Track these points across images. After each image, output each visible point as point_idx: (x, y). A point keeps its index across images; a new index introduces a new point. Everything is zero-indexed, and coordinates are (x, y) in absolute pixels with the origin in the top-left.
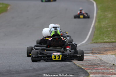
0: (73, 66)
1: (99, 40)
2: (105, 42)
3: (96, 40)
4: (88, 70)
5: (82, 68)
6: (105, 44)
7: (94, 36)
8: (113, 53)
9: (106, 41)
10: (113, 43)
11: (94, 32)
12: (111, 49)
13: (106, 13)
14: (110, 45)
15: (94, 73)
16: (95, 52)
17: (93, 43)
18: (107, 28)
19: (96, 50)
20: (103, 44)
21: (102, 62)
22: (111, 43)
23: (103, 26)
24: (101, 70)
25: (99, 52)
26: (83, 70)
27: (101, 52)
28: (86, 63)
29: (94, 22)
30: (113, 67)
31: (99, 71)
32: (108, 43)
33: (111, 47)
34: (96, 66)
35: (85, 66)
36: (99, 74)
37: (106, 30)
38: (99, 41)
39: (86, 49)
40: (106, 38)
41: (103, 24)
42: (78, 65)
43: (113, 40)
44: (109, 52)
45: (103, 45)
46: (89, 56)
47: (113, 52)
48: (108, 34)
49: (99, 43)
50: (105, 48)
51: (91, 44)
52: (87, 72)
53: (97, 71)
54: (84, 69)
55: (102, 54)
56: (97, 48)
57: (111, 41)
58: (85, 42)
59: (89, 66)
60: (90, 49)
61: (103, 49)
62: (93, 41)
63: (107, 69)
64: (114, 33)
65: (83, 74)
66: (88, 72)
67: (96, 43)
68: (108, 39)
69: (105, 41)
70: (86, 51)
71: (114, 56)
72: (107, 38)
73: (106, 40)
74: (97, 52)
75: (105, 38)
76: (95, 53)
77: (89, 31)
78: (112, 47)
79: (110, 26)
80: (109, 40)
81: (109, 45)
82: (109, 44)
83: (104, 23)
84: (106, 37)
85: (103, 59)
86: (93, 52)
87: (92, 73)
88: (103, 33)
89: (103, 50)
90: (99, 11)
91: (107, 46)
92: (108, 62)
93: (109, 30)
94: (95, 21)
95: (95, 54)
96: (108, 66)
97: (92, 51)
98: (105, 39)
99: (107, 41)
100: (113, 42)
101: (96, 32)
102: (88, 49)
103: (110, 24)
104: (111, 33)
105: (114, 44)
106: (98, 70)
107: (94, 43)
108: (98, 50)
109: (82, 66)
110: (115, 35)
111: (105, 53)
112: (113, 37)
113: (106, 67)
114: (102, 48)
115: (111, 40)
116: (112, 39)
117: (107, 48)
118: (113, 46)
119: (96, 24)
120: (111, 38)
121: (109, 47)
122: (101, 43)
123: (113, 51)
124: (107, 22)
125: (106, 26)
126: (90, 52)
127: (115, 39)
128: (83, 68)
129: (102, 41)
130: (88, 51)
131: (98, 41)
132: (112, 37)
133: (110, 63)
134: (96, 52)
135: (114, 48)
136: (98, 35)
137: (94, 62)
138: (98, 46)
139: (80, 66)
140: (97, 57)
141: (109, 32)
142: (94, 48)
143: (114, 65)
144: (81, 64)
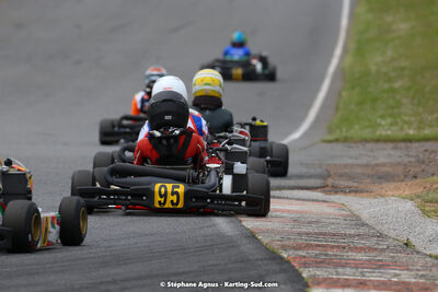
0: (247, 247)
1: (357, 127)
2: (377, 141)
3: (344, 130)
4: (306, 265)
5: (282, 258)
6: (381, 145)
7: (337, 109)
8: (407, 192)
9: (384, 133)
10: (409, 144)
11: (340, 94)
12: (399, 170)
13: (389, 18)
14: (398, 153)
15: (325, 280)
16: (337, 182)
17: (330, 142)
18: (389, 80)
19: (341, 176)
20: (369, 146)
21: (362, 230)
22: (402, 145)
23: (373, 68)
24: (357, 268)
25: (350, 184)
26: (285, 266)
27: (362, 186)
28: (300, 234)
29: (338, 52)
30: (403, 257)
31: (348, 270)
32: (391, 145)
33: (399, 164)
34: (338, 247)
35: (294, 248)
36: (346, 284)
37: (386, 86)
38: (356, 131)
39: (303, 170)
40: (383, 123)
41: (375, 61)
42: (265, 241)
43: (411, 132)
44: (392, 185)
45: (372, 151)
46: (313, 200)
47: (407, 188)
48: (391, 102)
49: (355, 142)
50: (377, 165)
51: (325, 145)
52: (300, 275)
53: (338, 274)
54: (288, 262)
55: (362, 192)
56: (346, 166)
57: (401, 135)
58: (301, 138)
59: (309, 246)
60: (318, 171)
61: (369, 171)
62: (330, 130)
63: (381, 266)
64: (416, 101)
65: (285, 284)
66: (304, 275)
67: (346, 140)
68: (391, 125)
69: (381, 136)
70: (300, 177)
71: (410, 203)
72: (389, 120)
74: (346, 184)
75: (379, 120)
76: (336, 190)
77: (318, 89)
78: (405, 165)
79: (403, 69)
80: (394, 128)
81: (392, 152)
82: (395, 148)
83: (379, 59)
84: (383, 117)
85: (365, 216)
86: (330, 182)
87: (319, 282)
88: (375, 100)
89: (369, 176)
90: (361, 9)
91: (385, 156)
92: (384, 229)
93: (396, 85)
94: (345, 50)
95: (336, 192)
96: (383, 250)
97: (324, 178)
98: (380, 125)
99: (389, 132)
100: (408, 140)
101: (344, 94)
102: (312, 171)
103: (403, 63)
104: (404, 101)
105: (416, 148)
106: (343, 266)
107: (337, 140)
108: (351, 177)
109: (285, 248)
110: (421, 110)
111: (376, 188)
112: (413, 119)
113: (375, 253)
114: (367, 166)
115: (402, 129)
116: (406, 126)
117: (384, 165)
118: (408, 156)
119: (349, 60)
120: (405, 122)
121: (392, 165)
122: (365, 141)
123: (409, 183)
124: (390, 53)
125: (384, 69)
126: (318, 182)
127: (419, 128)
128: (285, 255)
129: (367, 133)
130: (310, 177)
131: (352, 133)
132: (407, 119)
133: (392, 234)
134: (343, 183)
135: (413, 170)
136: (353, 107)
137: (329, 229)
138: (351, 158)
139: (275, 246)
140: (342, 206)
141: (398, 97)
142: (335, 165)
143: (406, 244)
144: (278, 237)
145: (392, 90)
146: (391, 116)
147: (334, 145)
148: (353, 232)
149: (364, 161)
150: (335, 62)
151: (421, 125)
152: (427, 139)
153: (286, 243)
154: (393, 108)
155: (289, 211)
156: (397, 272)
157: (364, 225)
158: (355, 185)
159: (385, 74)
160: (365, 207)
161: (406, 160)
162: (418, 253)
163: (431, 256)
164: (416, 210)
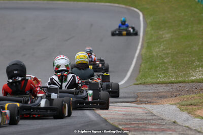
0: (103, 125)
1: (149, 78)
2: (158, 83)
3: (143, 79)
6: (160, 85)
7: (140, 71)
8: (173, 102)
10: (172, 84)
11: (141, 65)
12: (169, 94)
14: (168, 88)
16: (142, 100)
17: (137, 84)
18: (163, 59)
19: (143, 97)
20: (155, 85)
21: (154, 117)
22: (169, 85)
23: (155, 54)
24: (153, 131)
25: (148, 100)
27: (152, 101)
28: (127, 119)
29: (139, 47)
30: (173, 127)
32: (165, 85)
33: (169, 91)
34: (144, 124)
35: (125, 125)
37: (161, 61)
38: (149, 80)
39: (126, 95)
40: (160, 76)
41: (156, 51)
42: (111, 122)
43: (173, 80)
44: (166, 100)
45: (156, 87)
47: (173, 100)
49: (149, 84)
50: (159, 92)
51: (135, 86)
55: (152, 103)
56: (145, 93)
57: (169, 81)
58: (125, 83)
59: (131, 124)
60: (133, 95)
61: (155, 95)
62: (137, 80)
63: (163, 130)
64: (174, 67)
67: (144, 84)
68: (164, 77)
69: (160, 81)
70: (125, 97)
71: (175, 106)
72: (163, 75)
73: (162, 79)
74: (146, 100)
75: (158, 75)
76: (141, 102)
77: (131, 64)
78: (172, 92)
79: (168, 54)
81: (165, 88)
82: (167, 86)
83: (157, 50)
84: (160, 74)
85: (155, 112)
86: (138, 99)
88: (156, 67)
89: (156, 97)
90: (149, 29)
91: (162, 89)
92: (164, 117)
93: (165, 61)
94: (142, 47)
95: (142, 103)
96: (164, 125)
97: (136, 98)
98: (159, 77)
100: (172, 83)
101: (142, 65)
102: (130, 95)
103: (168, 51)
104: (169, 67)
105: (175, 86)
106: (147, 131)
107: (140, 84)
108: (147, 97)
109: (120, 124)
110: (177, 71)
111: (159, 101)
112: (173, 74)
113: (161, 126)
114: (154, 93)
115: (169, 78)
117: (162, 92)
119: (144, 51)
120: (170, 76)
121: (165, 92)
122: (153, 83)
123: (174, 98)
124: (162, 47)
125: (160, 54)
126: (133, 100)
128: (120, 127)
129: (154, 80)
130: (130, 98)
131: (147, 81)
132: (171, 74)
133: (167, 119)
134: (144, 100)
135: (175, 94)
136: (147, 70)
137: (139, 117)
138: (147, 90)
139: (116, 124)
140: (144, 108)
141: (166, 65)
142: (140, 93)
143: (174, 122)
144: (117, 121)
145: (164, 63)
146: (164, 73)
147: (139, 86)
148: (150, 118)
149: (153, 91)
150: (138, 51)
151: (177, 76)
152: (180, 82)
153: (121, 123)
154: (165, 70)
155: (121, 111)
156: (171, 132)
157: (154, 115)
158: (150, 100)
159: (160, 56)
160: (155, 109)
161: (172, 90)
162: (179, 125)
163: (185, 126)
164: (177, 109)
